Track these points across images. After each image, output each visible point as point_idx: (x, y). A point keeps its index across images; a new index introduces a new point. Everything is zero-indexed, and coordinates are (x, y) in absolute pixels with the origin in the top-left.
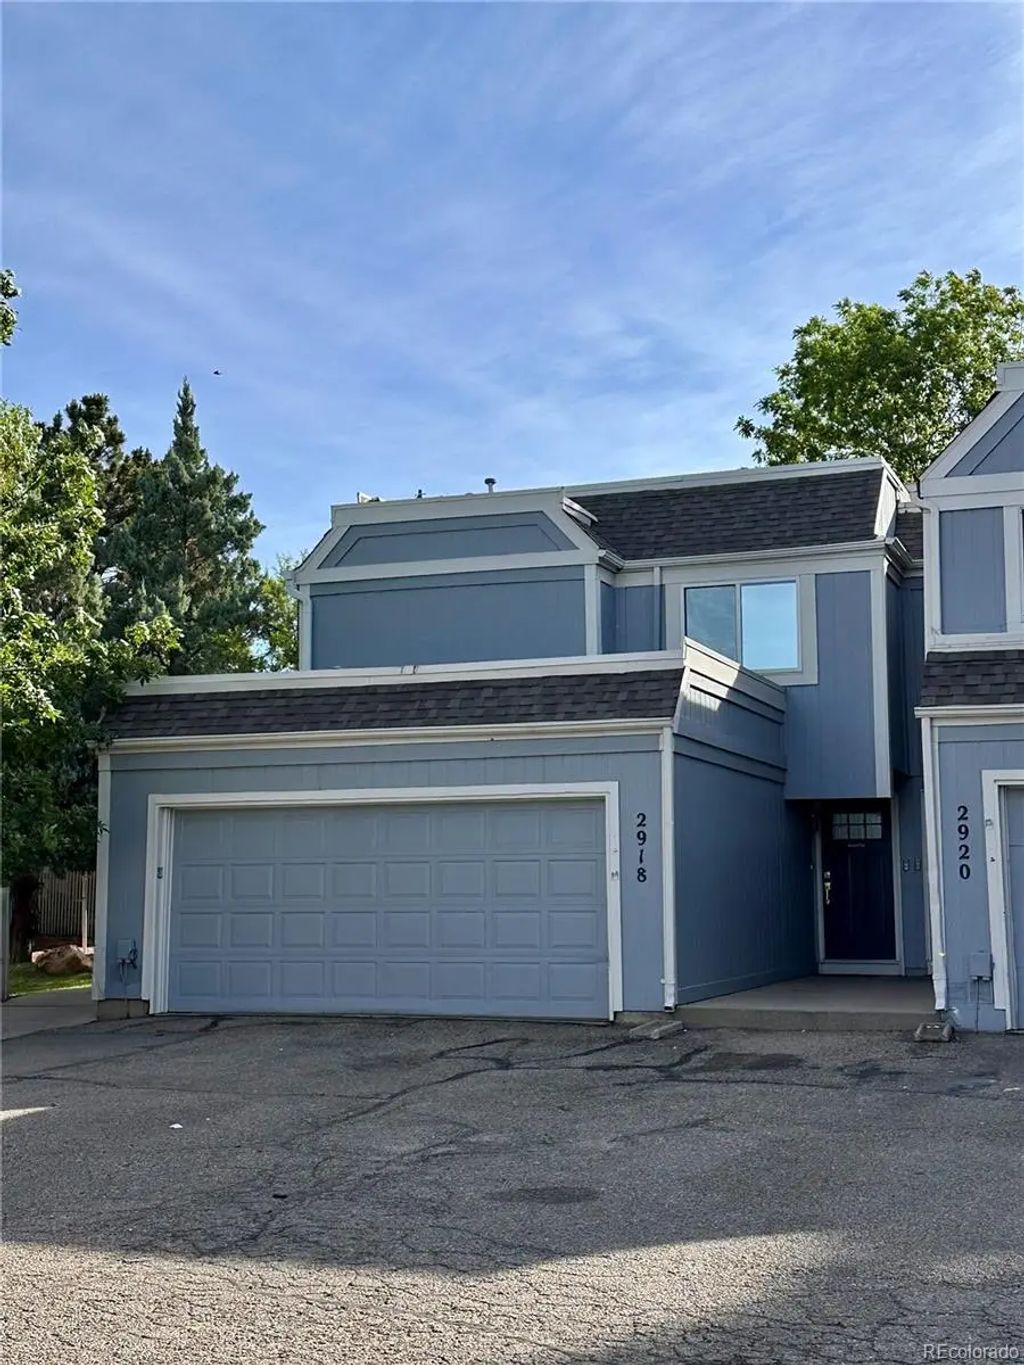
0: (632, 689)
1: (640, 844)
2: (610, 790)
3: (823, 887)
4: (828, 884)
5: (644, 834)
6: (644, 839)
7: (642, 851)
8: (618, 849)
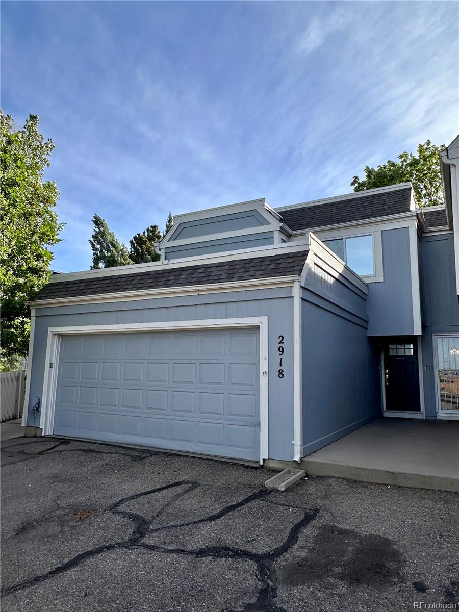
0: (277, 262)
1: (280, 355)
2: (262, 321)
3: (385, 376)
4: (388, 376)
5: (283, 348)
6: (283, 352)
7: (281, 359)
8: (267, 358)
